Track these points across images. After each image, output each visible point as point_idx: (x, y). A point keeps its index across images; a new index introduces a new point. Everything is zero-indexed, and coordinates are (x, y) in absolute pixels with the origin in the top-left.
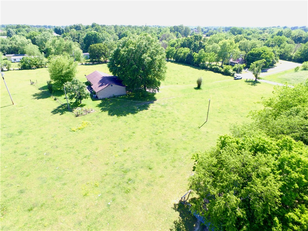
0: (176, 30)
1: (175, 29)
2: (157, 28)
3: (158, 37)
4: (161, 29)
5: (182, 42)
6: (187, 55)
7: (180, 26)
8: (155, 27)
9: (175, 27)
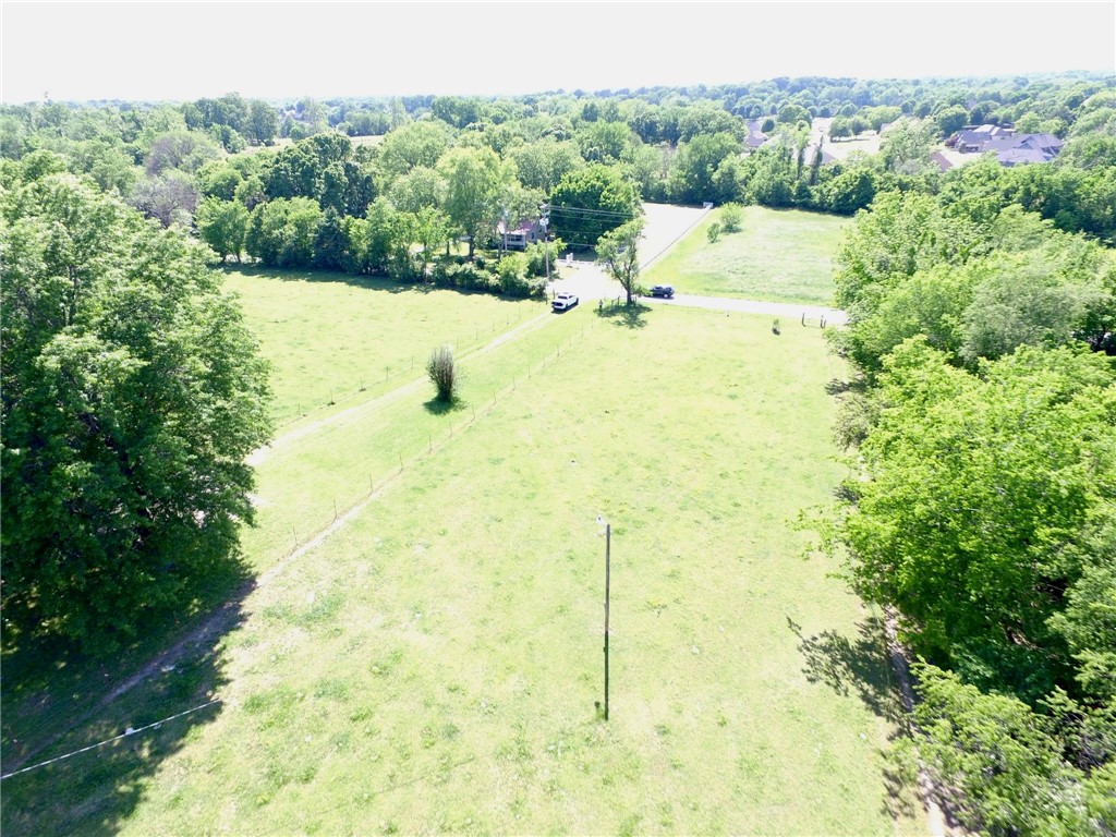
0: (213, 116)
1: (207, 113)
2: (116, 110)
3: (133, 152)
4: (140, 117)
5: (268, 171)
6: (316, 232)
7: (226, 101)
8: (103, 106)
9: (201, 103)
